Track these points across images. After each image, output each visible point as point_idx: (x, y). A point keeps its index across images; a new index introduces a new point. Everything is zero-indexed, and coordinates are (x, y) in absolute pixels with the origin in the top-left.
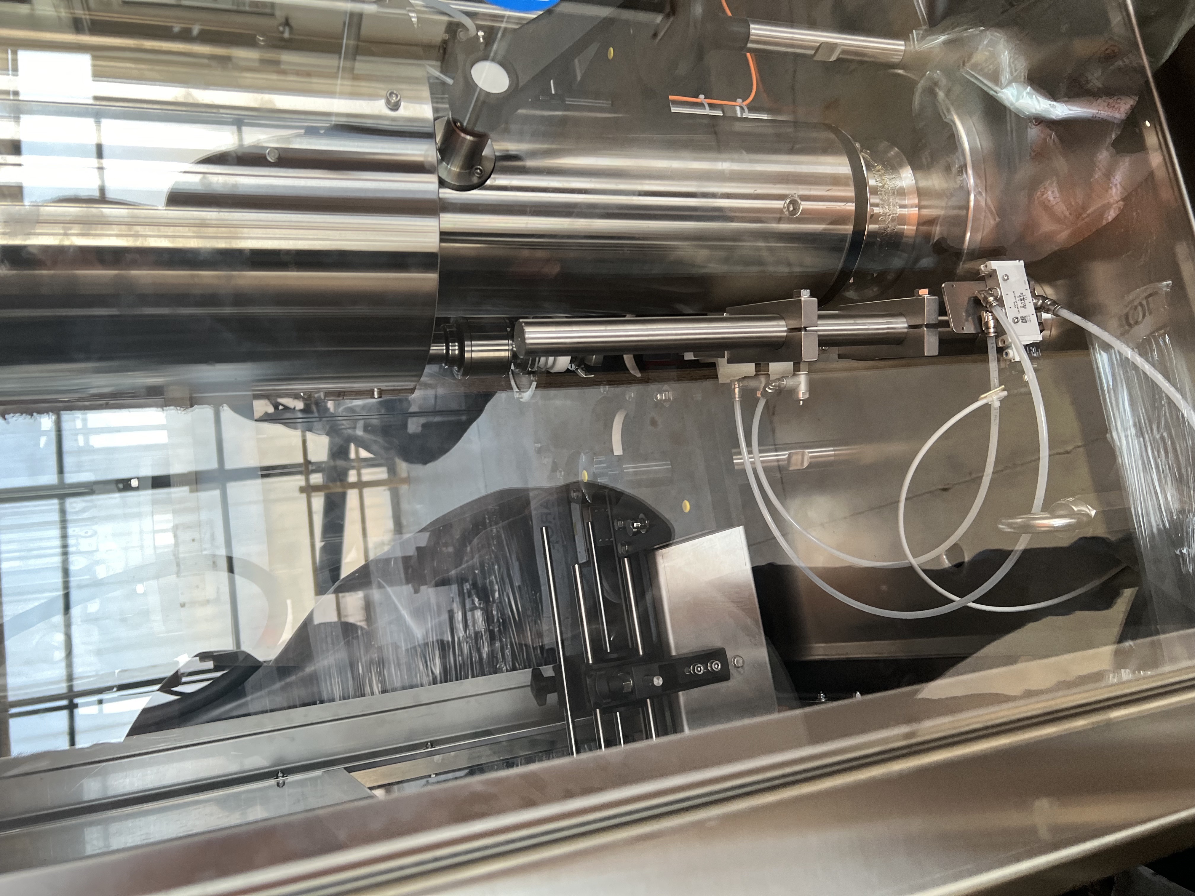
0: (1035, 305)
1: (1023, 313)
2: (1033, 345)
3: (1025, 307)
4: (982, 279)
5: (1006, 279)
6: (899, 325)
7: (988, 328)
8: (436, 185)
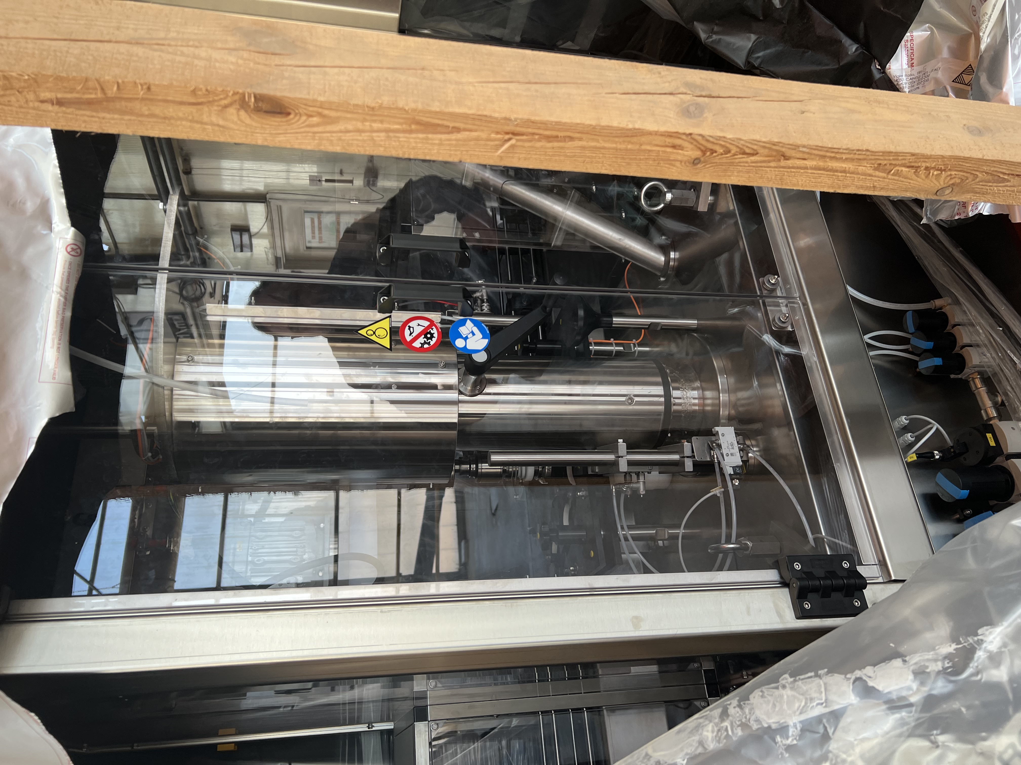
0: (739, 447)
1: (732, 451)
2: (737, 466)
3: (733, 448)
4: (714, 435)
5: (723, 435)
6: (676, 457)
7: (714, 458)
8: (457, 395)
